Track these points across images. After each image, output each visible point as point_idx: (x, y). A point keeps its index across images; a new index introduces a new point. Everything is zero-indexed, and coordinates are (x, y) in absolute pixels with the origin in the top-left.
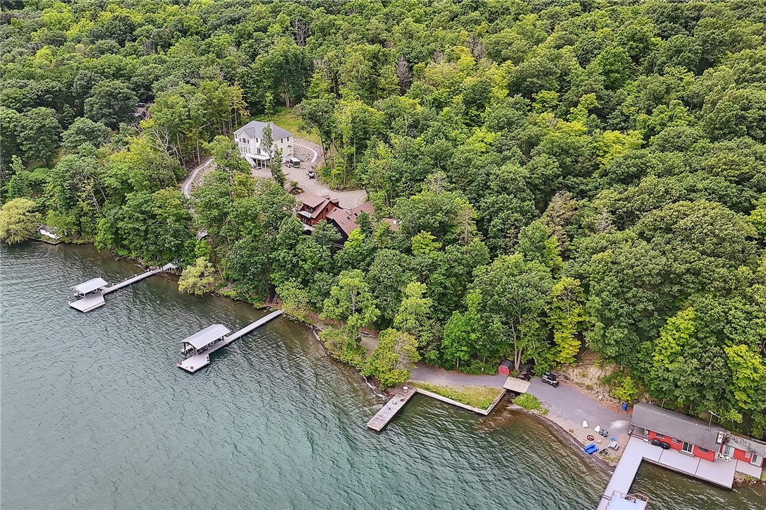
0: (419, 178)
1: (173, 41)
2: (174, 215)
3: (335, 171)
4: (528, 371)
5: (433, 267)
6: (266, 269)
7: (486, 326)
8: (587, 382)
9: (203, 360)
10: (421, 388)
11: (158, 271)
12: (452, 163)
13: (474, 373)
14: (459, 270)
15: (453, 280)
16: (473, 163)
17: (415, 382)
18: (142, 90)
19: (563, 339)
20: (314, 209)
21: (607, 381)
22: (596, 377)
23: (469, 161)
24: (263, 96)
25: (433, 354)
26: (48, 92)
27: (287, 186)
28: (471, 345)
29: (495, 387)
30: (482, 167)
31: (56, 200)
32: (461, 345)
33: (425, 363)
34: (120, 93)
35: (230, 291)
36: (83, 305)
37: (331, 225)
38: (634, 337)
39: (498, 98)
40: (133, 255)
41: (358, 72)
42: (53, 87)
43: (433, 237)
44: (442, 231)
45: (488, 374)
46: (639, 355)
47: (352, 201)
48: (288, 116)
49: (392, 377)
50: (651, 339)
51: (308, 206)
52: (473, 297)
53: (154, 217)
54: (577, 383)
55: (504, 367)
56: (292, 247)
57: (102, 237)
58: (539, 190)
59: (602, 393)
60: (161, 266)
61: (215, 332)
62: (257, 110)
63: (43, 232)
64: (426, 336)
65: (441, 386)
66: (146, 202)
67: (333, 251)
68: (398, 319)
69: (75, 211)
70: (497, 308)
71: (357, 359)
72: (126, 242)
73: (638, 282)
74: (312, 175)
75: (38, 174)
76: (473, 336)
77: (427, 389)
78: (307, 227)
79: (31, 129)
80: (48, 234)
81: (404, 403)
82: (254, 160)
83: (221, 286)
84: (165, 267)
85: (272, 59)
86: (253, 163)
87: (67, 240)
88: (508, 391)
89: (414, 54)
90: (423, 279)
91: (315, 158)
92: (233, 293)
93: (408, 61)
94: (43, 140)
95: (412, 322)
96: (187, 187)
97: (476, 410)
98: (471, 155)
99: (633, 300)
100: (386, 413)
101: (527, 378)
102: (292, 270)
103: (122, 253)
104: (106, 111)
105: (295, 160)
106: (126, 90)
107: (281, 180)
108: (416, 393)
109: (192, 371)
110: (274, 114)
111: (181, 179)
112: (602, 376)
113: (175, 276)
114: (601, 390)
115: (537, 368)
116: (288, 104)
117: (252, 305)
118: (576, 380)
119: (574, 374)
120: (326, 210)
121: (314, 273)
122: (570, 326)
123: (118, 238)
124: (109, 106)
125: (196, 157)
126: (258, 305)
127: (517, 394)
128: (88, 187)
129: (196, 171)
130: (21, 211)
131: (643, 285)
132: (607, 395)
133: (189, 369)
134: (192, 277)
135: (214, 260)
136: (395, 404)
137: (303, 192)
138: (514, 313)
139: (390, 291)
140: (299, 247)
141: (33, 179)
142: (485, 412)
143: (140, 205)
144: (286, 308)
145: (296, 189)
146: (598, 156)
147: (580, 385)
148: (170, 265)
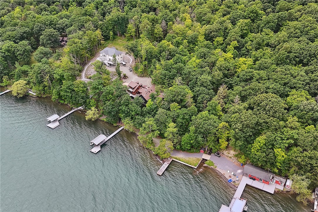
2: (82, 90)
3: (140, 70)
4: (210, 151)
5: (178, 116)
6: (118, 112)
8: (230, 156)
9: (98, 149)
10: (174, 158)
11: (76, 109)
12: (184, 72)
13: (192, 153)
15: (185, 120)
17: (172, 156)
19: (222, 142)
20: (134, 88)
21: (236, 156)
22: (233, 154)
23: (190, 72)
24: (109, 33)
25: (178, 147)
26: (24, 33)
27: (122, 75)
29: (199, 158)
31: (34, 80)
32: (188, 144)
33: (175, 149)
35: (104, 118)
36: (52, 125)
37: (141, 98)
39: (200, 41)
40: (66, 103)
41: (147, 28)
42: (26, 31)
43: (178, 104)
45: (197, 153)
49: (165, 156)
51: (131, 87)
52: (192, 128)
53: (74, 91)
54: (226, 156)
55: (202, 150)
57: (54, 97)
58: (215, 84)
59: (234, 160)
60: (77, 107)
61: (102, 138)
62: (106, 38)
63: (30, 92)
65: (182, 157)
66: (71, 85)
67: (142, 107)
68: (166, 135)
69: (42, 85)
71: (152, 147)
72: (63, 98)
74: (131, 70)
75: (25, 68)
76: (192, 142)
77: (176, 159)
79: (21, 51)
80: (32, 93)
81: (168, 164)
82: (109, 64)
83: (100, 116)
84: (79, 108)
87: (40, 96)
88: (203, 159)
89: (168, 18)
92: (105, 120)
93: (166, 21)
94: (26, 55)
95: (171, 136)
96: (83, 75)
97: (193, 167)
99: (246, 132)
100: (163, 169)
101: (210, 154)
103: (62, 102)
104: (49, 42)
105: (124, 63)
107: (119, 74)
108: (173, 160)
111: (81, 71)
112: (235, 154)
113: (84, 112)
114: (234, 158)
115: (213, 151)
117: (113, 124)
119: (226, 152)
122: (224, 138)
123: (60, 97)
125: (85, 61)
126: (115, 125)
127: (206, 160)
128: (47, 77)
129: (86, 68)
130: (22, 86)
132: (236, 160)
133: (94, 152)
134: (91, 114)
135: (97, 107)
136: (165, 165)
137: (128, 78)
141: (23, 70)
142: (196, 168)
143: (69, 86)
144: (126, 127)
145: (125, 77)
146: (237, 68)
147: (228, 156)
148: (81, 108)
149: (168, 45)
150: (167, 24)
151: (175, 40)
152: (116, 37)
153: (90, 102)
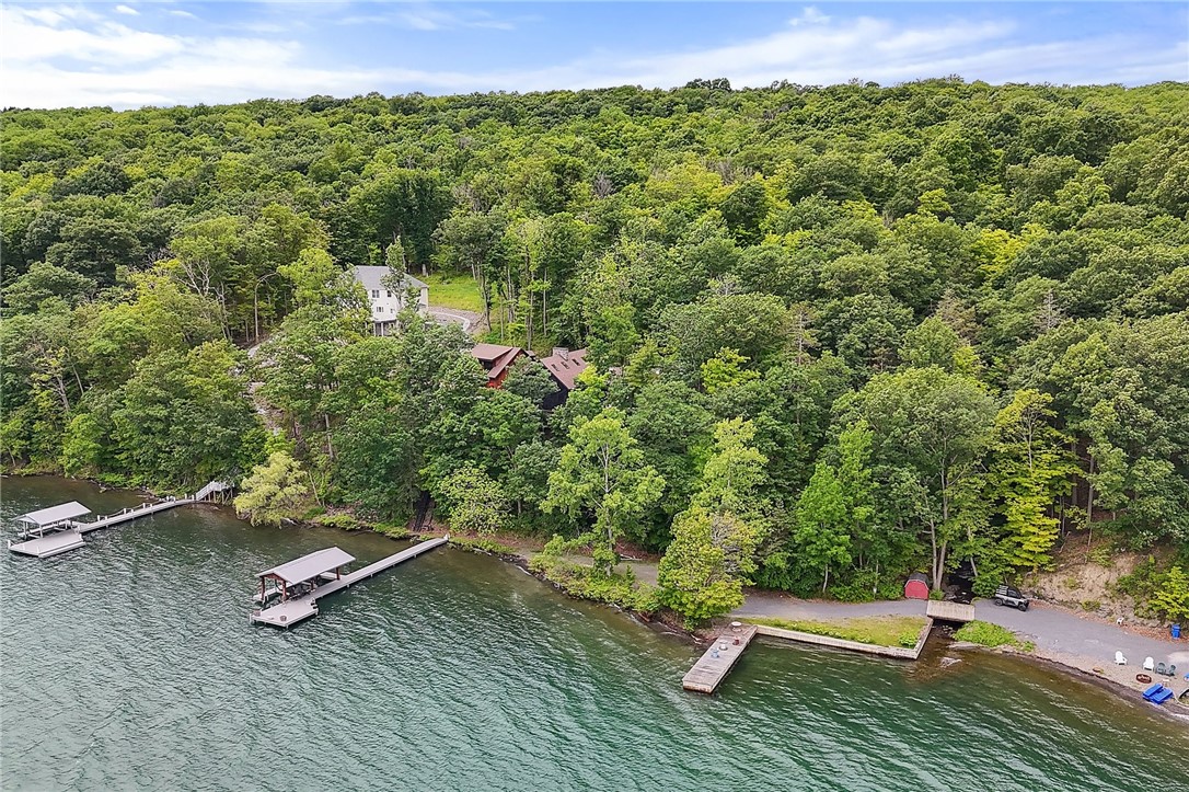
4: (961, 586)
8: (1085, 596)
9: (304, 608)
10: (768, 624)
13: (860, 599)
19: (1027, 515)
21: (1123, 589)
22: (1102, 584)
25: (778, 561)
29: (911, 616)
32: (837, 533)
33: (764, 585)
36: (41, 547)
40: (136, 480)
43: (742, 359)
45: (887, 598)
49: (712, 597)
54: (1062, 603)
55: (916, 582)
59: (1123, 609)
60: (191, 492)
77: (778, 626)
81: (742, 647)
83: (316, 510)
84: (202, 493)
88: (939, 620)
91: (467, 325)
92: (341, 520)
102: (466, 454)
103: (112, 478)
108: (757, 635)
109: (283, 624)
112: (1113, 581)
117: (382, 533)
118: (1061, 597)
119: (1053, 585)
121: (510, 453)
122: (1037, 489)
125: (251, 334)
126: (395, 533)
127: (960, 624)
128: (54, 363)
132: (1131, 615)
133: (278, 622)
142: (913, 653)
147: (1070, 604)
148: (211, 487)
153: (264, 440)
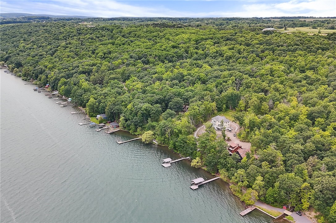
0: (268, 143)
1: (196, 82)
2: (192, 143)
3: (242, 136)
4: (292, 210)
5: (267, 173)
6: (216, 164)
7: (279, 193)
8: (311, 216)
9: (196, 187)
10: (258, 207)
11: (185, 158)
12: (279, 141)
13: (275, 207)
14: (275, 175)
15: (272, 178)
16: (286, 142)
17: (257, 205)
18: (185, 100)
19: (304, 202)
20: (234, 148)
21: (316, 217)
22: (314, 215)
23: (284, 141)
24: (222, 106)
25: (262, 198)
26: (159, 99)
27: (226, 138)
28: (275, 198)
29: (280, 212)
30: (289, 144)
31: (158, 132)
32: (271, 197)
33: (260, 201)
34: (179, 102)
35: (205, 168)
36: (166, 165)
37: (237, 154)
38: (325, 204)
39: (301, 119)
40: (178, 152)
41: (254, 104)
42: (161, 98)
43: (268, 164)
44: (272, 162)
45: (279, 208)
46: (326, 211)
47: (247, 147)
48: (230, 113)
49: (249, 202)
50: (330, 206)
51: (232, 147)
52: (277, 184)
53: (186, 143)
55: (285, 207)
56: (225, 159)
57: (171, 146)
58: (307, 154)
60: (186, 157)
61: (200, 180)
62: (220, 110)
63: (154, 141)
64: (261, 193)
65: (265, 208)
66: (185, 138)
67: (237, 162)
68: (253, 186)
69: (164, 137)
70: (283, 189)
71: (240, 196)
72: (177, 148)
73: (327, 189)
74: (235, 135)
75: (154, 124)
76: (275, 195)
77: (259, 208)
78: (230, 153)
79: (154, 111)
80: (155, 142)
81: (252, 210)
82: (217, 128)
83: (203, 166)
84: (187, 158)
85: (227, 95)
86: (216, 129)
87: (160, 145)
88: (285, 214)
89: (275, 98)
90: (263, 176)
91: (237, 129)
92: (206, 169)
93: (273, 100)
94: (157, 114)
95: (257, 188)
96: (196, 134)
97: (273, 217)
98: (285, 139)
99: (326, 194)
100: (246, 212)
101: (292, 211)
102: (224, 166)
103: (176, 151)
104: (175, 107)
105: (230, 129)
106: (181, 101)
107: (224, 136)
108: (256, 209)
109: (194, 189)
110: (225, 112)
111: (194, 131)
113: (190, 161)
114: (314, 219)
115: (295, 209)
116: (230, 108)
117: (211, 174)
118: (307, 215)
119: (307, 213)
120: (237, 148)
121: (231, 168)
122: (307, 198)
123: (175, 147)
124: (176, 105)
125: (199, 124)
126: (213, 174)
127: (287, 215)
128: (169, 131)
129: (198, 129)
130: (150, 135)
131: (329, 190)
132: (316, 221)
133: (193, 189)
134: (195, 162)
135: (201, 159)
136: (249, 210)
137: (231, 140)
138: (289, 191)
139: (252, 178)
140: (227, 159)
141: (152, 125)
142: (275, 218)
143: (183, 139)
144: (221, 177)
145: (229, 140)
146: (332, 145)
147: (308, 217)
148: (189, 157)
149: (271, 119)
150: (274, 103)
151: (277, 116)
152: (228, 109)
